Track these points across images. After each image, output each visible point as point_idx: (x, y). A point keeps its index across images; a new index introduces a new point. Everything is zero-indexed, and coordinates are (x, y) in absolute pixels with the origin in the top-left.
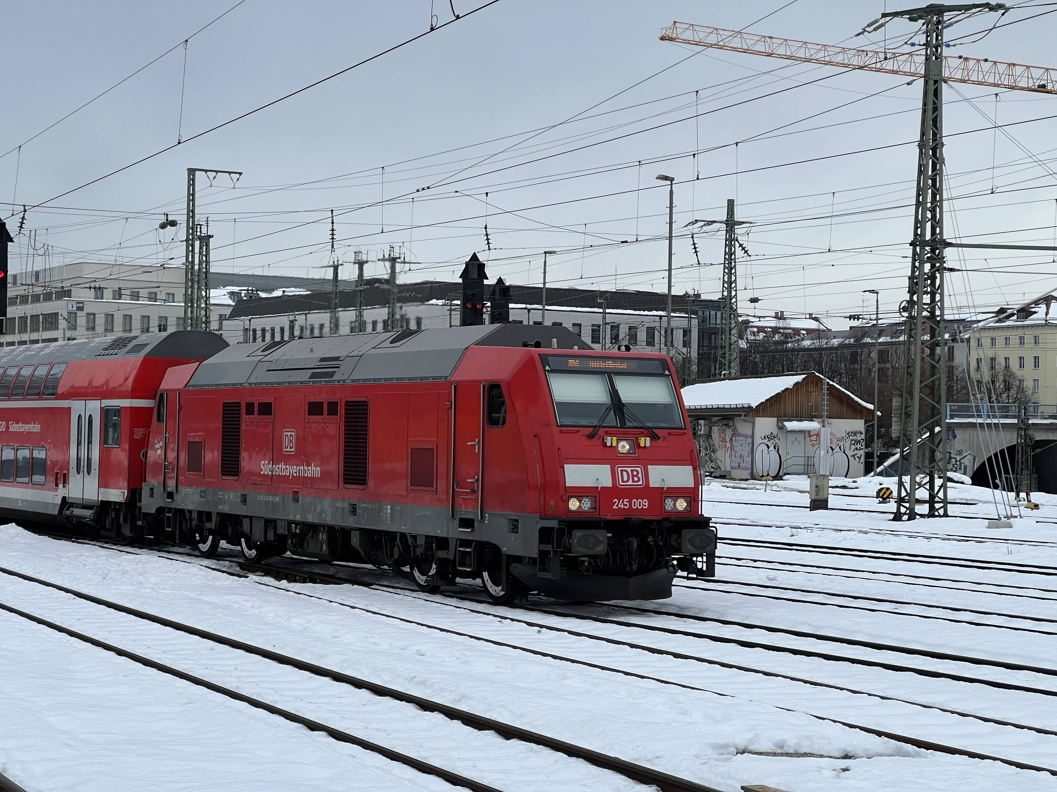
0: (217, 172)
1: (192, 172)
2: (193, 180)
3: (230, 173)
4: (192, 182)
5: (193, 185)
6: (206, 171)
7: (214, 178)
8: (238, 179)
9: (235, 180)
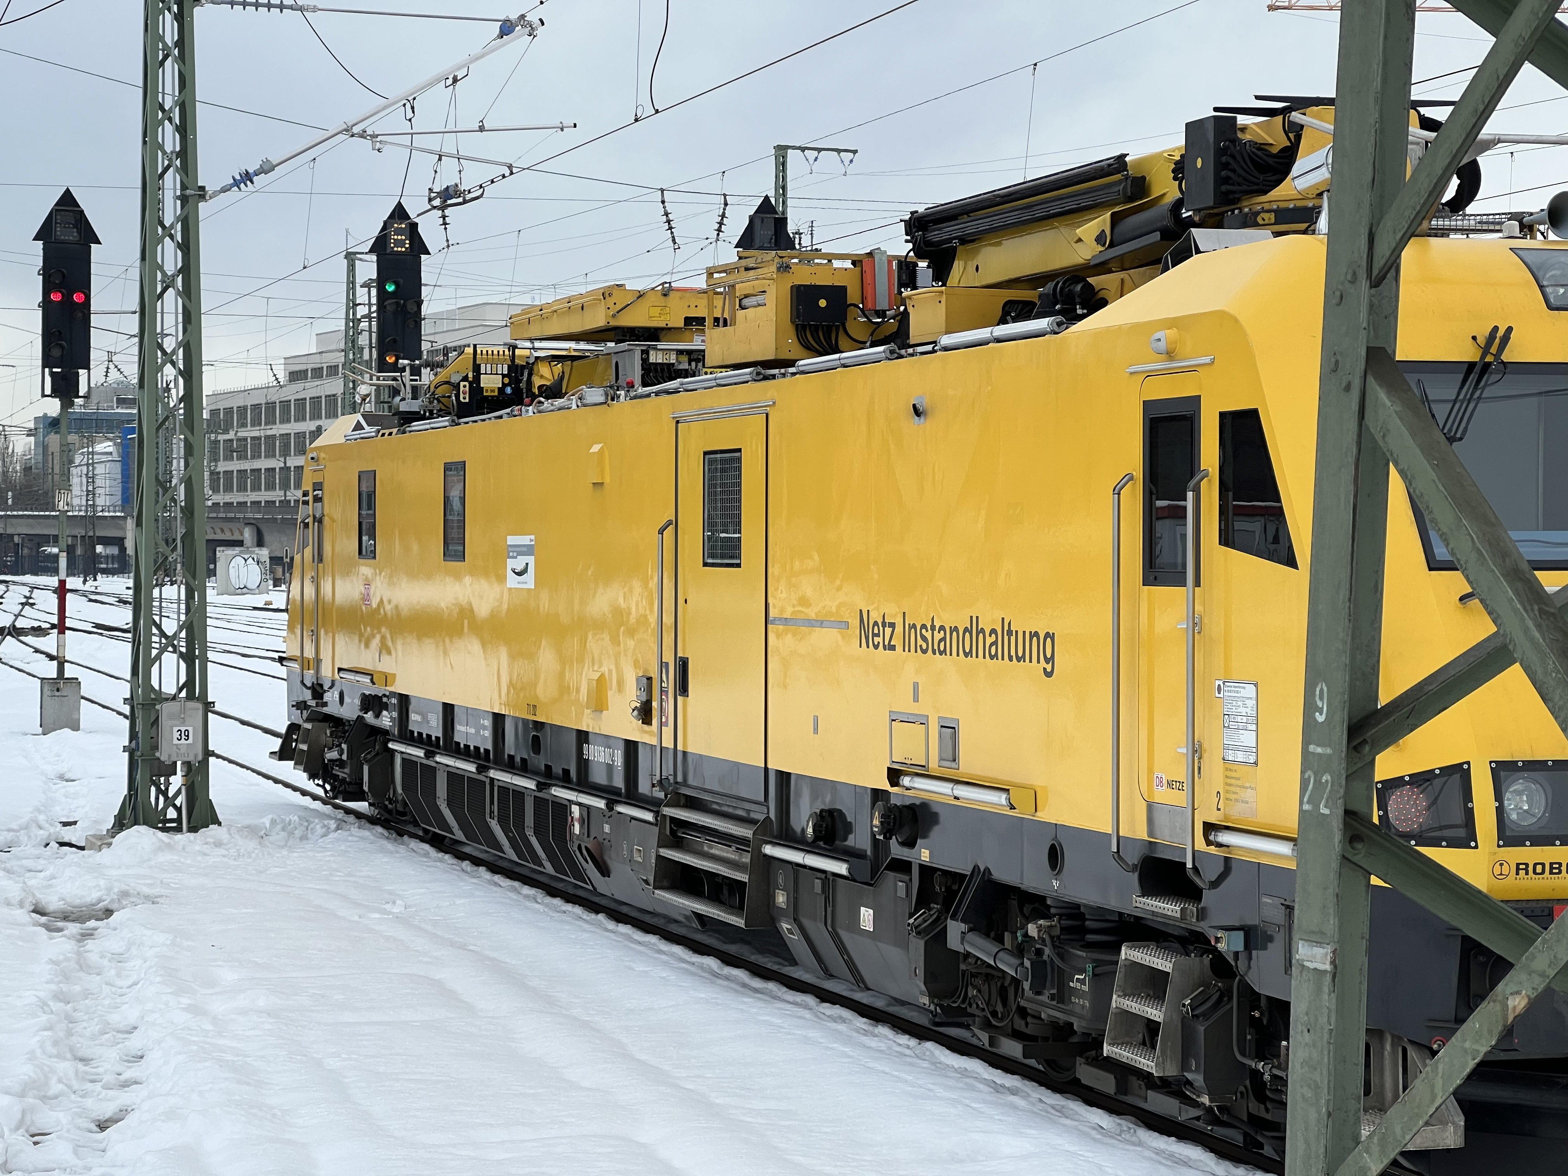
0: (819, 150)
1: (781, 152)
2: (784, 164)
3: (839, 151)
4: (782, 166)
5: (784, 170)
6: (803, 149)
7: (816, 160)
8: (851, 161)
9: (847, 162)
